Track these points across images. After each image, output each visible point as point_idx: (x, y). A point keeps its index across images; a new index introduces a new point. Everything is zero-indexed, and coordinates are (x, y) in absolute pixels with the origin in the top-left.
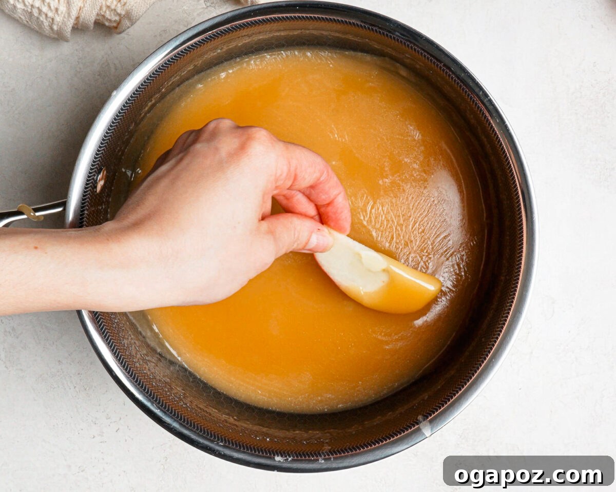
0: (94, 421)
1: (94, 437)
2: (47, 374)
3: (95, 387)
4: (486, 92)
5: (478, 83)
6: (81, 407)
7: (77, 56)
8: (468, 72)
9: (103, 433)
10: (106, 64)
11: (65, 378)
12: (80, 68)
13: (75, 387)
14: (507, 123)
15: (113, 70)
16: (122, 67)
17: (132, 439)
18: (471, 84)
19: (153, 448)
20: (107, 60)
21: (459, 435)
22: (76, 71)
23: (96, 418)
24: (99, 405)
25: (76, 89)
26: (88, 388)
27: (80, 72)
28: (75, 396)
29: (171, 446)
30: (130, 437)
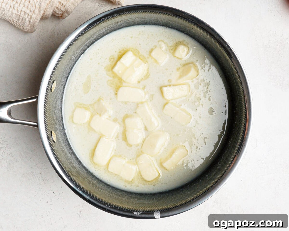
0: (48, 195)
1: (48, 202)
2: (26, 174)
3: (48, 179)
4: (229, 46)
5: (225, 41)
6: (42, 188)
7: (40, 28)
8: (220, 36)
9: (52, 200)
10: (53, 32)
11: (35, 176)
12: (41, 34)
13: (39, 179)
14: (238, 59)
15: (56, 35)
16: (60, 34)
17: (65, 203)
18: (222, 41)
19: (74, 207)
20: (54, 31)
21: (214, 201)
22: (40, 35)
23: (49, 194)
24: (50, 188)
25: (39, 44)
26: (45, 180)
27: (41, 36)
28: (39, 184)
29: (83, 206)
30: (64, 202)
